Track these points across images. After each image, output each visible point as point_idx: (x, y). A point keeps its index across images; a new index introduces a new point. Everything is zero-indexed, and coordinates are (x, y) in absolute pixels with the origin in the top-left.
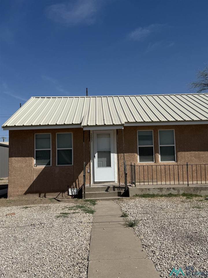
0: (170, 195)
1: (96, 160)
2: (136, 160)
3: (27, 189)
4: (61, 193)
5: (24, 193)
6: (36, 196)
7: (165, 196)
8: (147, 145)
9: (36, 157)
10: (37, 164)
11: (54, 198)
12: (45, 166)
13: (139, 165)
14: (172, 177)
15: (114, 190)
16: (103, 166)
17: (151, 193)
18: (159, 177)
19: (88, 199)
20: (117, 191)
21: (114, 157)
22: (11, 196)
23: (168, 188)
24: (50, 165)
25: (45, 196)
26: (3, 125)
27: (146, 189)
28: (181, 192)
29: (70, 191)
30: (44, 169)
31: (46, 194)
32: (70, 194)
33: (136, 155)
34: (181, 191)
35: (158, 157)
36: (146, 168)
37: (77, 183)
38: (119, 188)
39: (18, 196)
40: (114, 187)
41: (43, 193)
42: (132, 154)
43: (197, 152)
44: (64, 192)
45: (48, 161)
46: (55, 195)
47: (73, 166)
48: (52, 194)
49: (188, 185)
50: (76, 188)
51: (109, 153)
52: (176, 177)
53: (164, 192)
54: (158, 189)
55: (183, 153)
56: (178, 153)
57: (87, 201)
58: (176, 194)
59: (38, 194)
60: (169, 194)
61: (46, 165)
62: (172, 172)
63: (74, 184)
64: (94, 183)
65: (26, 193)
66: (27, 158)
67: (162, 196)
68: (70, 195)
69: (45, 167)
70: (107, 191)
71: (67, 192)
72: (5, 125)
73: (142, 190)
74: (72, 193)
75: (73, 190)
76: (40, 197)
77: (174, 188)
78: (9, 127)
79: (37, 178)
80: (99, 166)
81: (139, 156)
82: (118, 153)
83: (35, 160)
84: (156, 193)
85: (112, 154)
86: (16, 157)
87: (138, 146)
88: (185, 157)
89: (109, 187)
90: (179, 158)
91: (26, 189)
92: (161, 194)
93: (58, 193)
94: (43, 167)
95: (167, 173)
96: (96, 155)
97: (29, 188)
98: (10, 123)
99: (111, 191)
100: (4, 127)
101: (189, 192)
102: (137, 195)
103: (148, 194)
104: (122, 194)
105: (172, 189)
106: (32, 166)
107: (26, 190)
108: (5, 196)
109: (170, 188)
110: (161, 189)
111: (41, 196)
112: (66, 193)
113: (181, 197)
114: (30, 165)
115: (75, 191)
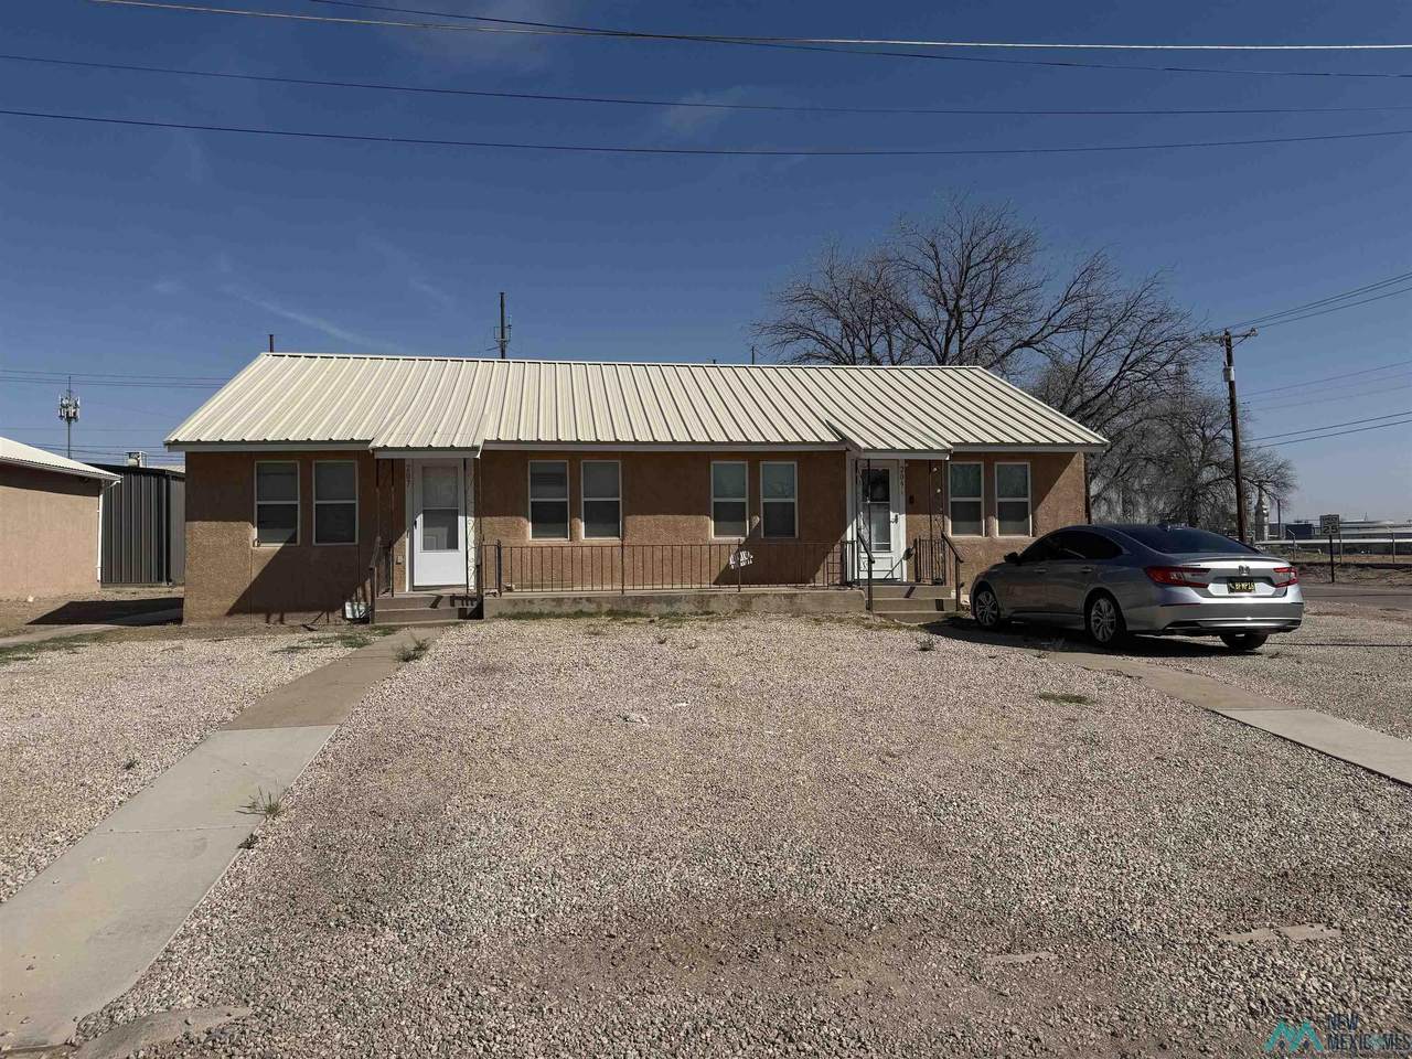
0: (579, 614)
1: (418, 532)
2: (524, 534)
3: (234, 601)
4: (325, 614)
5: (226, 611)
6: (258, 621)
7: (568, 616)
8: (551, 497)
9: (259, 522)
10: (261, 539)
11: (304, 626)
12: (281, 545)
13: (531, 544)
14: (607, 575)
15: (453, 605)
16: (438, 547)
17: (536, 609)
18: (577, 575)
19: (381, 624)
20: (458, 605)
21: (466, 526)
22: (192, 619)
23: (575, 599)
24: (296, 542)
25: (281, 621)
26: (167, 439)
27: (524, 600)
28: (606, 607)
29: (348, 608)
30: (280, 552)
31: (286, 616)
32: (349, 615)
33: (524, 520)
34: (604, 605)
35: (579, 527)
36: (547, 552)
37: (368, 589)
38: (465, 599)
39: (212, 618)
40: (453, 598)
41: (276, 613)
42: (514, 518)
43: (670, 517)
44: (333, 611)
45: (291, 531)
46: (309, 618)
47: (358, 546)
48: (301, 614)
49: (623, 591)
50: (365, 601)
51: (455, 514)
52: (618, 575)
53: (566, 608)
54: (553, 600)
55: (639, 518)
56: (628, 517)
57: (376, 628)
58: (593, 611)
59: (263, 616)
60: (576, 613)
61: (287, 542)
62: (607, 563)
63: (360, 591)
64: (414, 588)
65: (232, 612)
66: (234, 524)
67: (559, 616)
68: (349, 619)
69: (283, 547)
70: (434, 606)
71: (340, 611)
72: (172, 440)
73: (515, 603)
74: (354, 612)
75: (356, 607)
76: (268, 622)
77: (588, 600)
78: (184, 443)
79: (260, 574)
80: (427, 547)
81: (530, 524)
82: (477, 515)
83: (256, 529)
84: (546, 609)
85: (461, 519)
86: (204, 519)
87: (530, 500)
88: (642, 527)
89: (439, 598)
90: (629, 531)
91: (230, 602)
92: (558, 611)
93: (317, 614)
94: (275, 547)
95: (596, 566)
96: (420, 519)
97: (238, 601)
98: (184, 433)
99: (444, 606)
100: (168, 444)
101: (624, 607)
102: (501, 616)
103: (528, 613)
104: (468, 612)
105: (584, 601)
106: (248, 546)
107: (231, 604)
108: (179, 621)
109: (581, 599)
110: (559, 601)
111: (272, 620)
112: (339, 613)
113: (603, 617)
114: (243, 543)
115: (362, 608)
